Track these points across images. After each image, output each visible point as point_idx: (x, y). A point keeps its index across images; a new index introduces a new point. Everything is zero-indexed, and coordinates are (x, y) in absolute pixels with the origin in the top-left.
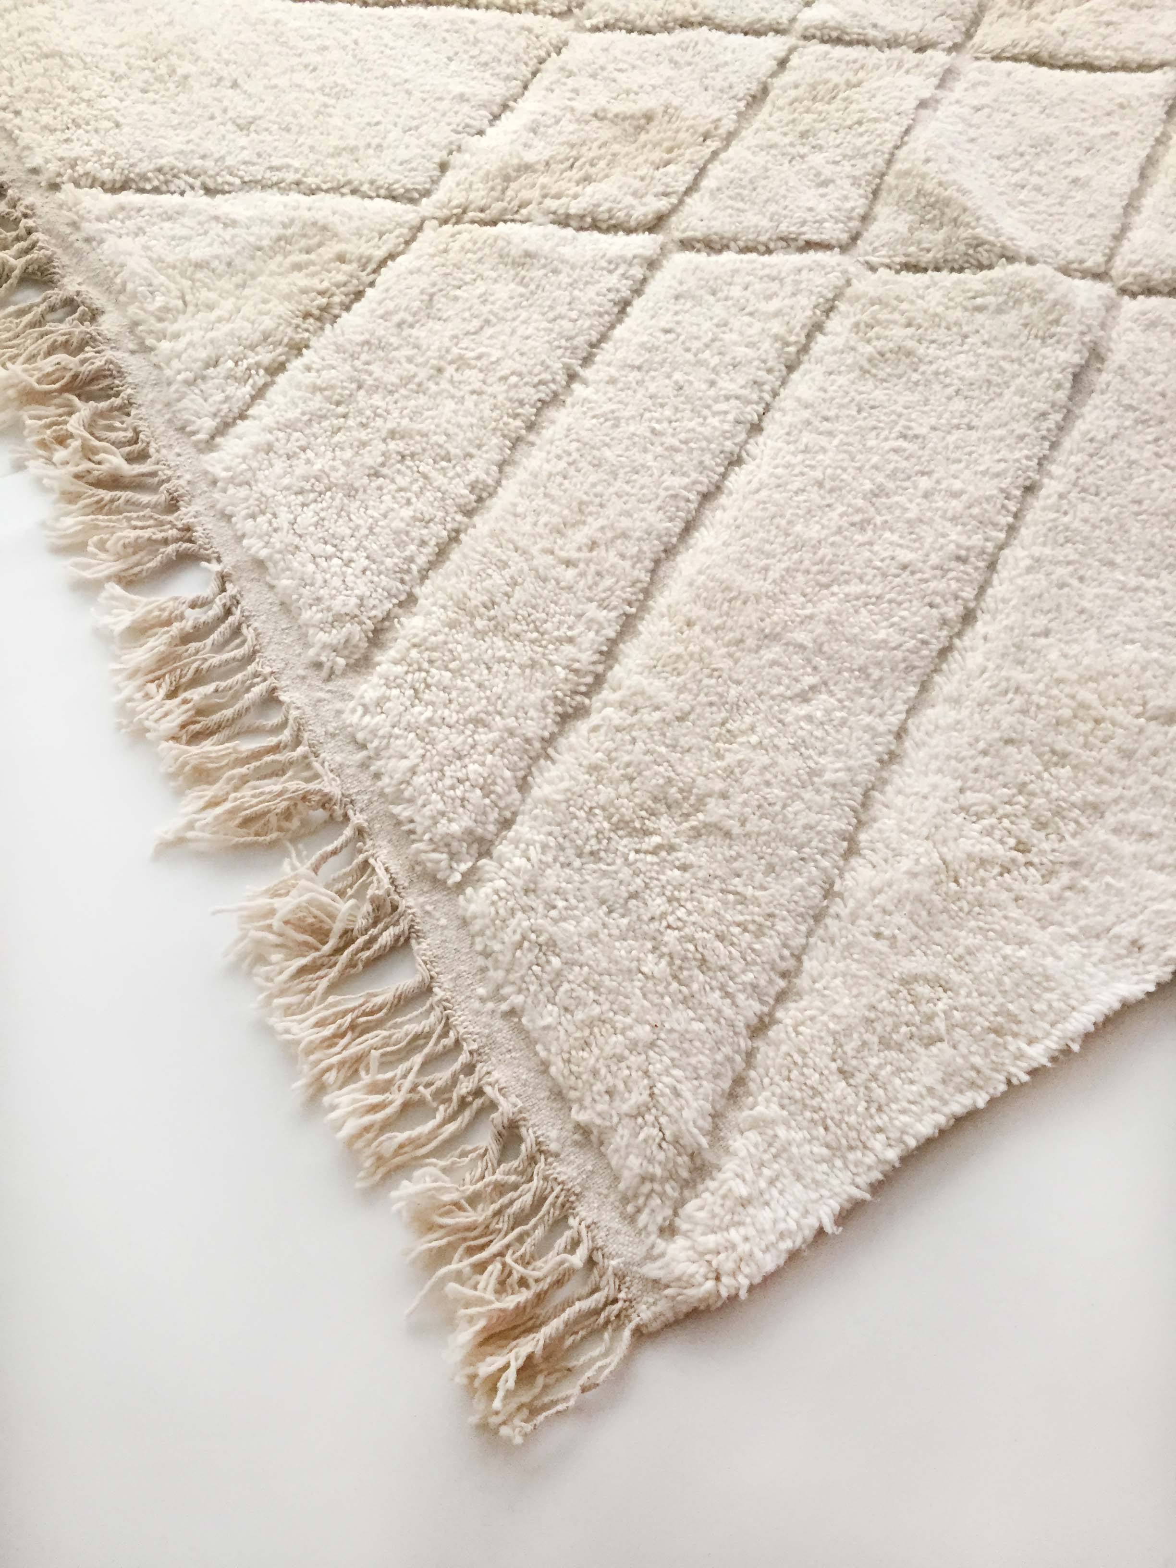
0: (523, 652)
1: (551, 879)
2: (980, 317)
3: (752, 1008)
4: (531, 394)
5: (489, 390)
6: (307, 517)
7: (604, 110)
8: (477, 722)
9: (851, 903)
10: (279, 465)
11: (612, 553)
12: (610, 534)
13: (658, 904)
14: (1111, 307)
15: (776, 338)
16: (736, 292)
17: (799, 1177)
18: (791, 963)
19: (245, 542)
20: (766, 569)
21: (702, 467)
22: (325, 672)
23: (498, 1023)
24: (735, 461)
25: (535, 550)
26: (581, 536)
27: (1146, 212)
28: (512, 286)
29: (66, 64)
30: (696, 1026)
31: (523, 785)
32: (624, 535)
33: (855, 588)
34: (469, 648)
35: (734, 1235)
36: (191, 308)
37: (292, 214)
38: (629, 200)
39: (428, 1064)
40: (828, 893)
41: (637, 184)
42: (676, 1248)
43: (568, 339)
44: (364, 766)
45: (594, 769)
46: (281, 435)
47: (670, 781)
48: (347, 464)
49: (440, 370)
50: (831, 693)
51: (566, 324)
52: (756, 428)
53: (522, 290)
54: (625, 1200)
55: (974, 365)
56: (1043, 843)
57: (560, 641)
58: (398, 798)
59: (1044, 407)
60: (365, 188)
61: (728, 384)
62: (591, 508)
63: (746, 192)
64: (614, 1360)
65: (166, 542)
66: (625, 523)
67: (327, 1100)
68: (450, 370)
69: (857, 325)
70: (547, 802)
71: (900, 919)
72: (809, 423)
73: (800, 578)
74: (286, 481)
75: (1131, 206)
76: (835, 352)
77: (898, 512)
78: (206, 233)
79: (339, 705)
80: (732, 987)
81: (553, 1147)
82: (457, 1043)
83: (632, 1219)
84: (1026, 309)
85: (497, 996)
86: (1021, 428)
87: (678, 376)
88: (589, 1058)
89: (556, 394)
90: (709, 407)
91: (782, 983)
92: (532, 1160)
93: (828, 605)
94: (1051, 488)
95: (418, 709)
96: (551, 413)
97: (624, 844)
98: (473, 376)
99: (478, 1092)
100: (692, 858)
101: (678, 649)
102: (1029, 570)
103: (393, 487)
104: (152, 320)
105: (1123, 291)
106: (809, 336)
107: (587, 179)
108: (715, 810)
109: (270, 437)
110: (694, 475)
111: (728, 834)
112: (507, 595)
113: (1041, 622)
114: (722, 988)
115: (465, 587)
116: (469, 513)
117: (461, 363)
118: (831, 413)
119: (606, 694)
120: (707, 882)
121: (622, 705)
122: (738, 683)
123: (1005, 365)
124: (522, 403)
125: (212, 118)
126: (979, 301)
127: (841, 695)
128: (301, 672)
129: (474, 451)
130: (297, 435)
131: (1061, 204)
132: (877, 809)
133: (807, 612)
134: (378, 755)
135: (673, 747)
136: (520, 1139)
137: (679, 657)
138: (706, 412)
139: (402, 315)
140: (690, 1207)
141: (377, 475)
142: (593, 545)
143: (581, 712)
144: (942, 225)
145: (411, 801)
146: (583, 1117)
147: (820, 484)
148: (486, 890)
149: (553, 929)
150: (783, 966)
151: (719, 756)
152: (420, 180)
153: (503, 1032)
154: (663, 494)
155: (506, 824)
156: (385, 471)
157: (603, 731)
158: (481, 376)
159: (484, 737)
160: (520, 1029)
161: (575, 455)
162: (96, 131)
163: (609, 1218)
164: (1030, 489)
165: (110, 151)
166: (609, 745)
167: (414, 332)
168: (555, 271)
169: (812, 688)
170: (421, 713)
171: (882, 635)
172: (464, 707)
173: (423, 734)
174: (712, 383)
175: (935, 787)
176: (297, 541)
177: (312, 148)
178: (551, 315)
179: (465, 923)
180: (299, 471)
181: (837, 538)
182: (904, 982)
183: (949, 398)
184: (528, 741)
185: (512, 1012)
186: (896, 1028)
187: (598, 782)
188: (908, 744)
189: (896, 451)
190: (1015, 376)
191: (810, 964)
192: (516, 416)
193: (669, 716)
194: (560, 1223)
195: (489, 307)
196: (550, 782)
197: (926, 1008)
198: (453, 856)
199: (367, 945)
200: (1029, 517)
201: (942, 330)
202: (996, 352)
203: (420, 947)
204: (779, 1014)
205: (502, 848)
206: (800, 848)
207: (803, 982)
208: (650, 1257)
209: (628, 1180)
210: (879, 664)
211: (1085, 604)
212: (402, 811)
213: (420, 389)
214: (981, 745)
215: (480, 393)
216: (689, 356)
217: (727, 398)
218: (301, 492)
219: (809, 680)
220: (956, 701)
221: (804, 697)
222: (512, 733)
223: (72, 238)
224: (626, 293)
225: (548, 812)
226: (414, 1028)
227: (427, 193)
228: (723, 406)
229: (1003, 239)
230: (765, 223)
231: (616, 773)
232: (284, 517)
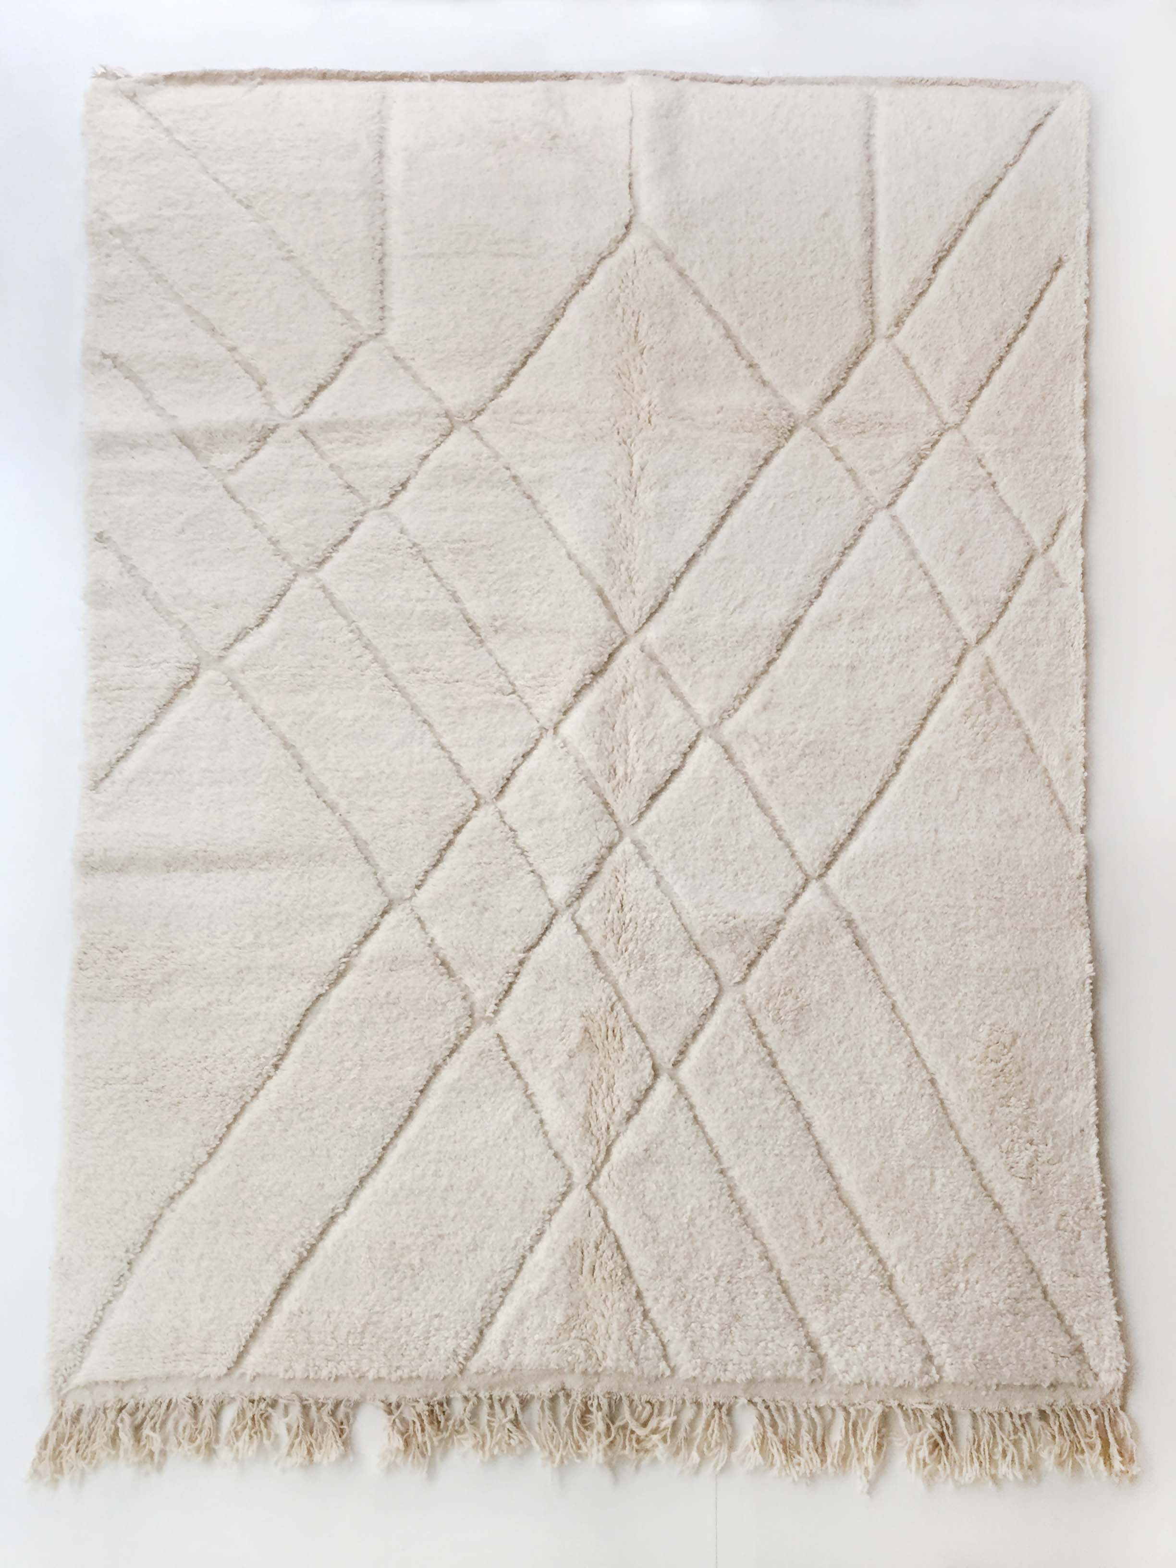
0: (856, 1287)
1: (957, 1339)
2: (800, 958)
3: (1038, 1293)
4: (725, 1199)
5: (713, 1218)
6: (740, 1345)
7: (571, 1050)
8: (877, 1328)
9: (1021, 1226)
10: (705, 1342)
11: (828, 1216)
12: (819, 1212)
13: (986, 1302)
14: (826, 891)
15: (759, 1062)
16: (721, 1062)
17: (1099, 1318)
18: (1030, 1266)
19: (738, 1381)
20: (871, 1154)
21: (806, 1145)
22: (818, 1380)
23: (998, 1393)
24: (809, 1127)
25: (811, 1251)
26: (813, 1225)
27: (786, 827)
28: (658, 1169)
29: (374, 1324)
30: (1036, 1318)
31: (911, 1325)
32: (822, 1205)
33: (899, 1122)
34: (843, 1310)
35: (1108, 1354)
36: (591, 1339)
37: (558, 1256)
38: (637, 1077)
39: (1001, 1428)
40: (1011, 1231)
41: (628, 1067)
42: (1103, 1377)
43: (704, 1162)
44: (869, 1387)
45: (921, 1291)
46: (689, 1333)
47: (942, 1263)
48: (720, 1311)
49: (691, 1235)
50: (937, 1168)
51: (696, 1157)
52: (798, 1105)
53: (663, 1165)
54: (1080, 1386)
55: (823, 983)
56: (1034, 1133)
57: (858, 1267)
58: (893, 1381)
59: (863, 970)
60: (552, 1206)
61: (772, 1104)
62: (802, 1211)
63: (664, 1015)
64: (1127, 1421)
65: (720, 1418)
66: (817, 1201)
67: (1000, 1476)
68: (692, 1229)
69: (773, 1020)
70: (925, 1320)
71: (1035, 1213)
72: (810, 1081)
73: (883, 1142)
74: (717, 1344)
75: (778, 831)
76: (780, 1039)
77: (875, 1075)
78: (545, 1306)
79: (837, 1383)
80: (1029, 1295)
81: (1052, 1400)
82: (1000, 1414)
83: (1087, 1387)
84: (813, 938)
85: (988, 1388)
86: (866, 989)
87: (754, 1123)
88: (1029, 1367)
89: (729, 1187)
90: (777, 1121)
91: (1034, 1274)
92: (1053, 1411)
93: (901, 1140)
94: (899, 998)
95: (859, 1349)
96: (738, 1195)
97: (957, 1300)
98: (700, 1221)
99: (1020, 1416)
100: (976, 1276)
101: (888, 1219)
102: (929, 1042)
103: (744, 1296)
104: (589, 1362)
105: (821, 876)
106: (764, 1045)
107: (610, 1088)
108: (963, 1254)
109: (689, 1340)
110: (809, 1153)
111: (973, 1255)
112: (826, 1277)
113: (953, 1056)
114: (1029, 1299)
115: (813, 1295)
116: (771, 1268)
117: (692, 1221)
118: (812, 1067)
119: (890, 1263)
120: (987, 1276)
121: (900, 1260)
122: (914, 1204)
123: (832, 969)
124: (727, 1207)
125: (460, 1262)
126: (793, 953)
127: (940, 1165)
128: (813, 1390)
129: (743, 1246)
130: (693, 1325)
131: (758, 865)
132: (990, 1186)
133: (899, 1152)
134: (869, 1379)
135: (928, 1252)
136: (1044, 1412)
137: (891, 1222)
138: (779, 1124)
139: (650, 1235)
140: (1092, 1363)
141: (733, 1300)
142: (820, 1222)
143: (891, 1278)
144: (743, 937)
145: (897, 1376)
146: (1047, 1384)
147: (844, 1099)
148: (947, 1368)
149: (977, 1351)
150: (1029, 1270)
151: (941, 1235)
152: (562, 1174)
153: (1004, 1394)
154: (811, 1173)
155: (924, 1342)
156: (733, 1295)
157: (907, 1276)
158: (703, 1217)
159: (885, 1328)
160: (1006, 1387)
161: (770, 1201)
162: (437, 1330)
163: (1084, 1394)
164: (893, 1007)
165: (459, 1328)
166: (915, 1278)
167: (662, 1235)
168: (662, 1142)
169: (932, 1174)
170: (862, 1348)
171: (926, 1128)
172: (868, 1329)
173: (871, 1354)
174: (766, 1110)
175: (994, 1158)
176: (751, 1357)
177: (512, 1220)
178: (686, 1162)
179: (954, 1384)
180: (715, 1334)
181: (874, 1112)
182: (1058, 1229)
183: (833, 1007)
184: (895, 1311)
185: (998, 1386)
186: (1070, 1245)
187: (927, 1293)
188: (971, 1152)
189: (845, 1052)
190: (840, 969)
191: (1034, 1258)
192: (732, 1214)
193: (915, 1245)
194: (1077, 1413)
195: (665, 1188)
196: (917, 1313)
197: (1069, 1228)
198: (927, 1373)
199: (948, 1428)
200: (906, 1020)
201: (797, 981)
202: (823, 968)
203: (956, 1407)
204: (1045, 1283)
205: (934, 1351)
206: (991, 1230)
207: (1038, 1266)
208: (1102, 1388)
209: (1075, 1381)
210: (936, 1139)
211: (955, 1032)
212: (900, 1382)
213: (697, 1251)
214: (988, 1125)
215: (712, 1223)
216: (746, 1111)
217: (778, 1109)
218: (725, 1341)
219: (927, 1173)
220: (965, 1119)
221: (933, 1181)
222: (889, 1316)
223: (506, 1376)
224: (691, 1115)
225: (930, 1323)
226: (987, 1428)
227: (570, 1175)
228: (781, 1114)
229: (771, 918)
230: (689, 1019)
231: (927, 1283)
232: (735, 1356)
